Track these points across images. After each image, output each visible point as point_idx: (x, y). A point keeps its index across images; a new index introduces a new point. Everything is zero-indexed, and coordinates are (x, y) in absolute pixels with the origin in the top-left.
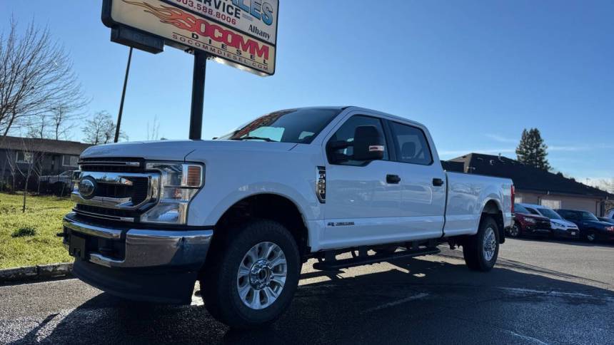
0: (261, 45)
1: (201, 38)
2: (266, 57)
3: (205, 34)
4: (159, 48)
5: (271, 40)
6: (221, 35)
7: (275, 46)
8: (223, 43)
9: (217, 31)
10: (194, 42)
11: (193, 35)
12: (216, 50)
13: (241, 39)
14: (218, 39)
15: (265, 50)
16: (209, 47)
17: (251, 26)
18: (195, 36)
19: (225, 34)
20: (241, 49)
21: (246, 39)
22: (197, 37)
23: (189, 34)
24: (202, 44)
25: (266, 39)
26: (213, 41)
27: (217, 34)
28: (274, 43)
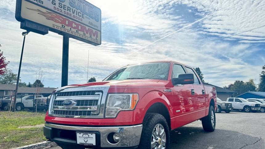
0: (94, 31)
1: (66, 27)
2: (97, 37)
3: (68, 25)
4: (46, 32)
5: (99, 29)
6: (76, 26)
7: (100, 31)
8: (77, 30)
9: (73, 24)
10: (63, 29)
11: (62, 26)
12: (74, 33)
13: (85, 28)
14: (74, 28)
15: (96, 33)
16: (70, 31)
17: (89, 22)
18: (63, 26)
19: (78, 25)
20: (85, 33)
21: (87, 28)
22: (65, 27)
23: (60, 25)
24: (67, 30)
25: (96, 28)
26: (72, 29)
27: (74, 25)
28: (100, 30)
